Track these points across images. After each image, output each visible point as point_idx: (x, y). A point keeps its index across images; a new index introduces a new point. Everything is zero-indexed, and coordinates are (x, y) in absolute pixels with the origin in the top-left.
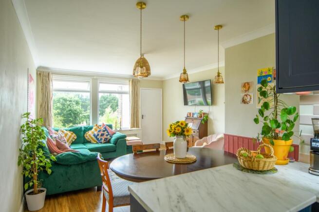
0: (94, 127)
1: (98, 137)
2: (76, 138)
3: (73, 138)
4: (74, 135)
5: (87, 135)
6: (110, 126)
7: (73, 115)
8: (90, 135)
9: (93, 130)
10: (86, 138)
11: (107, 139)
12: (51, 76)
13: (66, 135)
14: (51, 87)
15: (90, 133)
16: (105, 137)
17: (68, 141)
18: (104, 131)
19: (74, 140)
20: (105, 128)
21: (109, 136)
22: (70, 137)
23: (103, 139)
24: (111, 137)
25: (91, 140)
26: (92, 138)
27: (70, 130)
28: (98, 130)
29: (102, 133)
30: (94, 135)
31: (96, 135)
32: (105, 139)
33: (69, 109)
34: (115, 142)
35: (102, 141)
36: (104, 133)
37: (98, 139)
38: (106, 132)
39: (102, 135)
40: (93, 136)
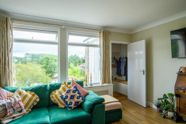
0: (62, 86)
1: (67, 100)
2: (38, 100)
3: (35, 101)
4: (36, 96)
5: (54, 96)
6: (81, 84)
7: (53, 68)
8: (56, 96)
9: (61, 89)
10: (52, 99)
11: (78, 102)
12: (10, 22)
13: (25, 97)
14: (10, 36)
15: (57, 92)
16: (76, 100)
17: (25, 107)
18: (74, 92)
19: (35, 104)
20: (76, 87)
21: (81, 98)
22: (30, 100)
23: (73, 102)
24: (84, 100)
25: (58, 102)
26: (59, 100)
27: (32, 90)
28: (67, 89)
29: (72, 94)
30: (62, 97)
31: (64, 97)
32: (76, 102)
33: (51, 64)
34: (90, 109)
35: (72, 106)
36: (74, 94)
37: (66, 103)
38: (77, 92)
39: (72, 97)
40: (60, 98)
